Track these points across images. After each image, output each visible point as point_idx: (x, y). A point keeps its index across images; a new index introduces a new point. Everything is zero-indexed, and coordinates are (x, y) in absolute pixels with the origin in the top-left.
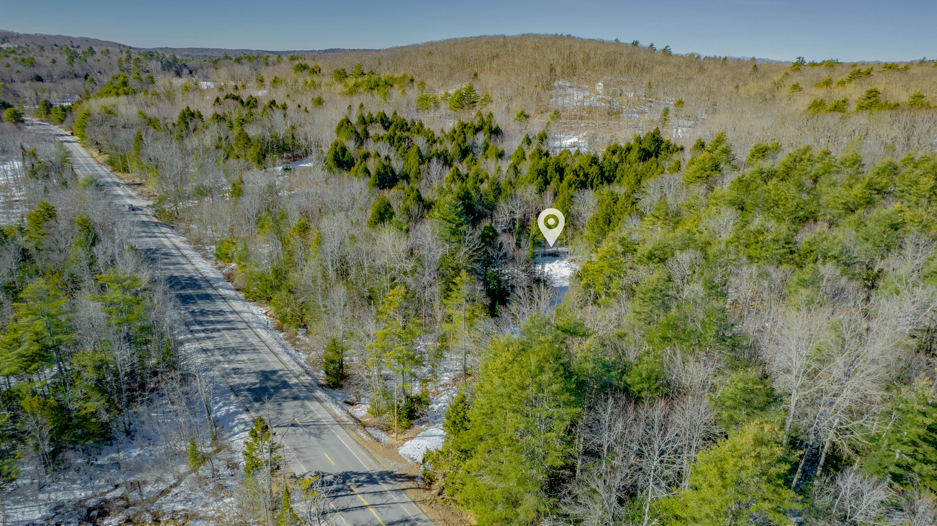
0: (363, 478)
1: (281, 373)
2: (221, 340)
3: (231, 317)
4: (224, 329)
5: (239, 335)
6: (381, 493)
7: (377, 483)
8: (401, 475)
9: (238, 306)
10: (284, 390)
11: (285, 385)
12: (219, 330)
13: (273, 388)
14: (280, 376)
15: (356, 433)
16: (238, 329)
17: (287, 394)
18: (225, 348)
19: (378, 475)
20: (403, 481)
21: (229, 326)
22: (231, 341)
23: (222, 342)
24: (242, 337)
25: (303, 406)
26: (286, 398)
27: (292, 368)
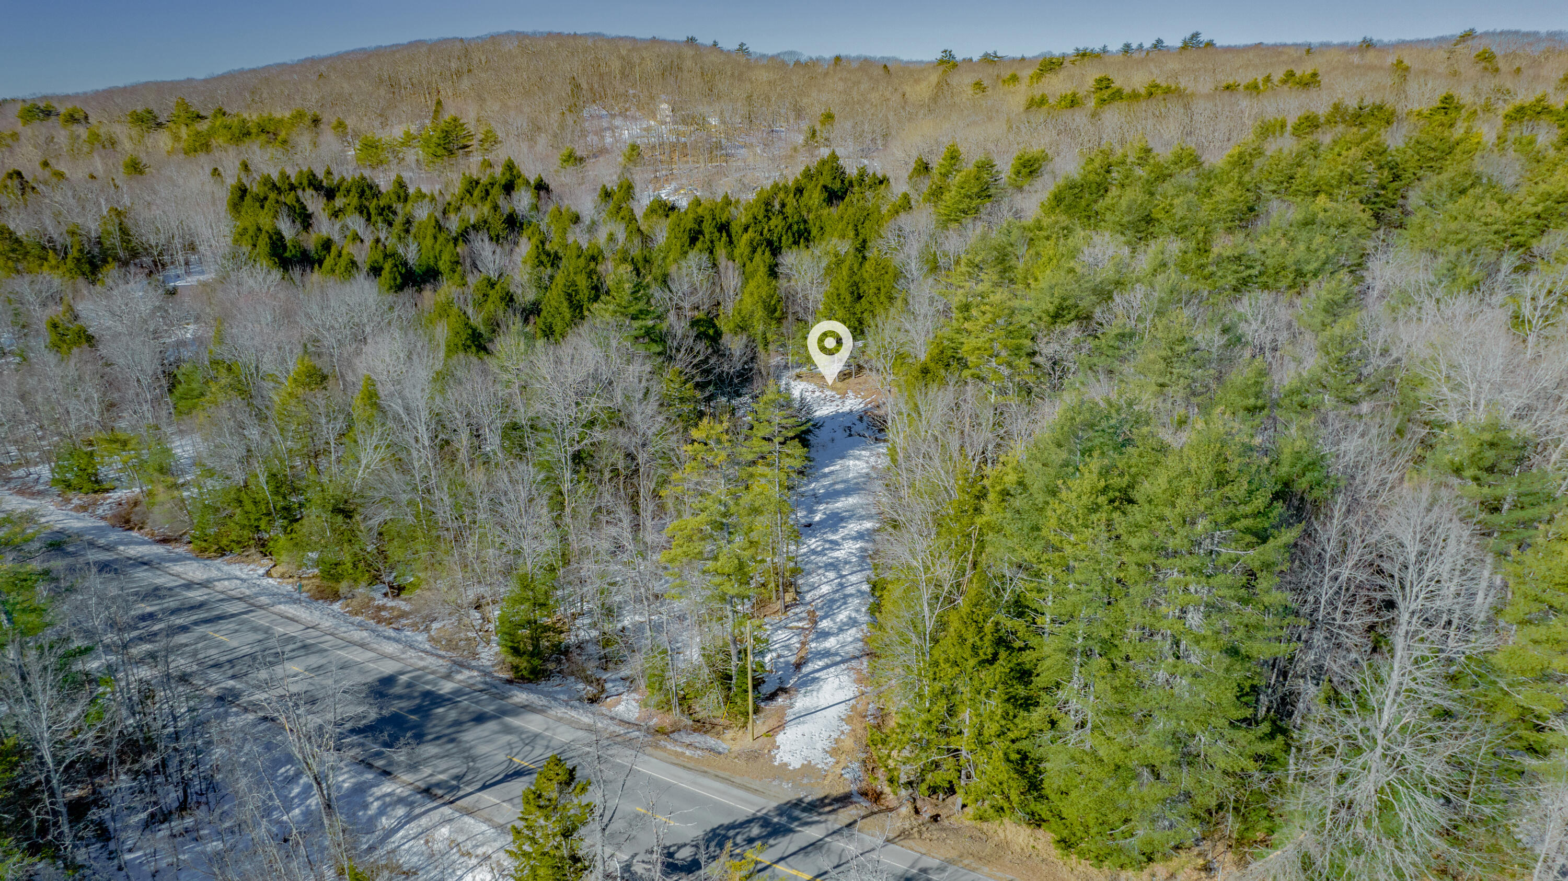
0: (755, 831)
1: (404, 678)
2: (206, 648)
3: (196, 595)
4: (196, 623)
5: (244, 628)
6: (814, 846)
7: (788, 831)
8: (822, 800)
9: (194, 571)
10: (441, 710)
11: (434, 699)
12: (184, 629)
13: (412, 712)
14: (409, 685)
15: (664, 749)
16: (233, 616)
17: (453, 715)
18: (230, 661)
19: (781, 815)
20: (834, 810)
21: (203, 615)
22: (234, 644)
23: (212, 652)
24: (255, 629)
25: (508, 730)
26: (457, 723)
27: (422, 664)
